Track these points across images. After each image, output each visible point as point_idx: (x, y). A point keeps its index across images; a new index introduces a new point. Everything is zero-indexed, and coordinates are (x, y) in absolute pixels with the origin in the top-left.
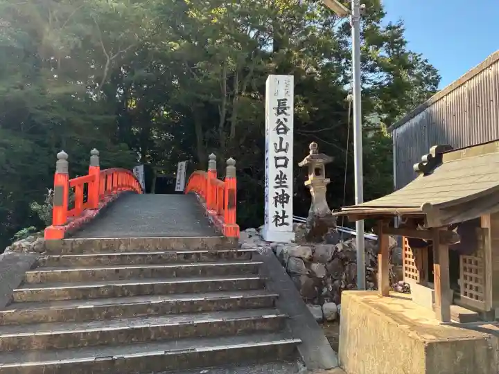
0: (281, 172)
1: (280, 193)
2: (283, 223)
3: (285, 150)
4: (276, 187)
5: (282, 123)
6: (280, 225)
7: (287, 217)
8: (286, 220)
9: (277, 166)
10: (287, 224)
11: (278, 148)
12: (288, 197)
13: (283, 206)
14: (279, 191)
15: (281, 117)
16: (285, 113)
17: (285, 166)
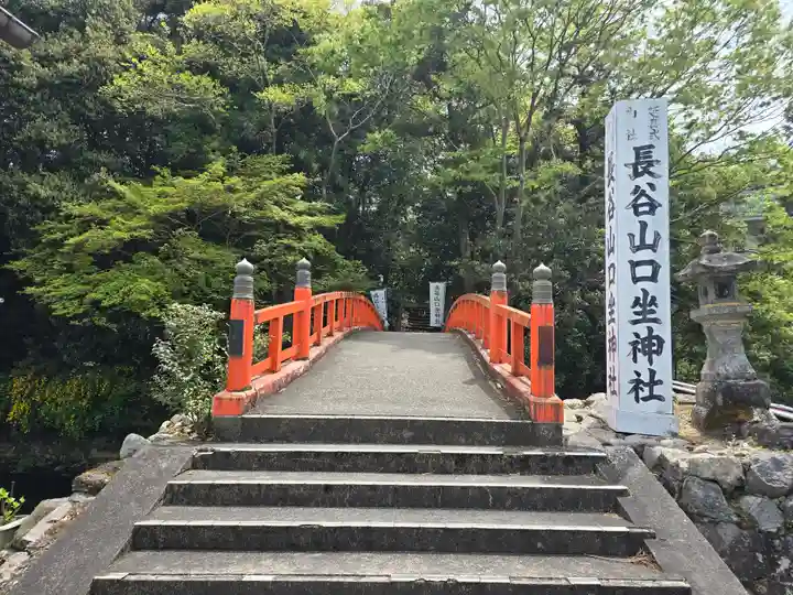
0: (645, 292)
1: (644, 334)
2: (652, 397)
3: (653, 247)
4: (635, 322)
5: (643, 193)
6: (645, 399)
7: (660, 382)
8: (657, 390)
9: (636, 280)
10: (660, 398)
11: (637, 243)
12: (661, 342)
13: (651, 362)
14: (642, 330)
15: (643, 181)
16: (651, 174)
17: (653, 278)
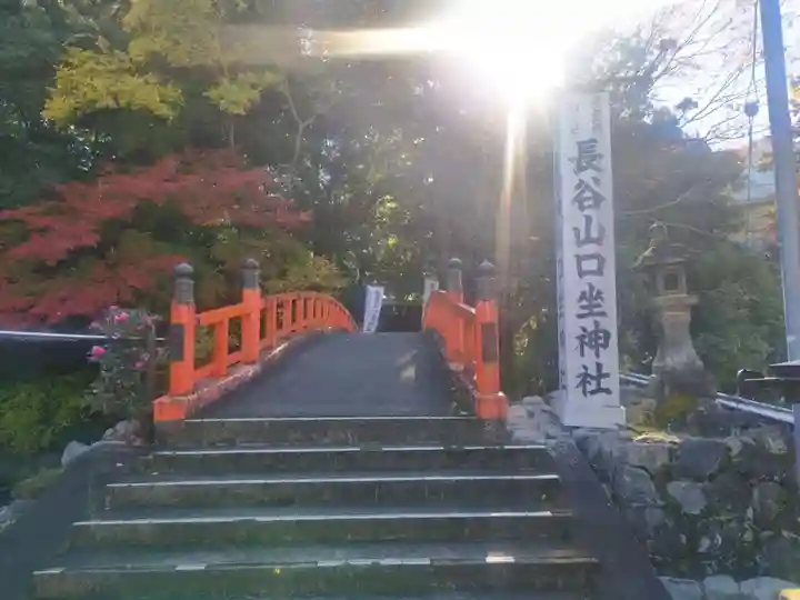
0: (592, 288)
1: (591, 328)
2: (599, 390)
3: (598, 241)
4: (581, 316)
5: (587, 187)
6: (593, 392)
7: (607, 375)
8: (604, 383)
9: (581, 274)
10: (608, 391)
11: (583, 236)
12: (607, 335)
13: (597, 355)
14: (589, 324)
15: (587, 176)
16: (595, 168)
17: (599, 272)
